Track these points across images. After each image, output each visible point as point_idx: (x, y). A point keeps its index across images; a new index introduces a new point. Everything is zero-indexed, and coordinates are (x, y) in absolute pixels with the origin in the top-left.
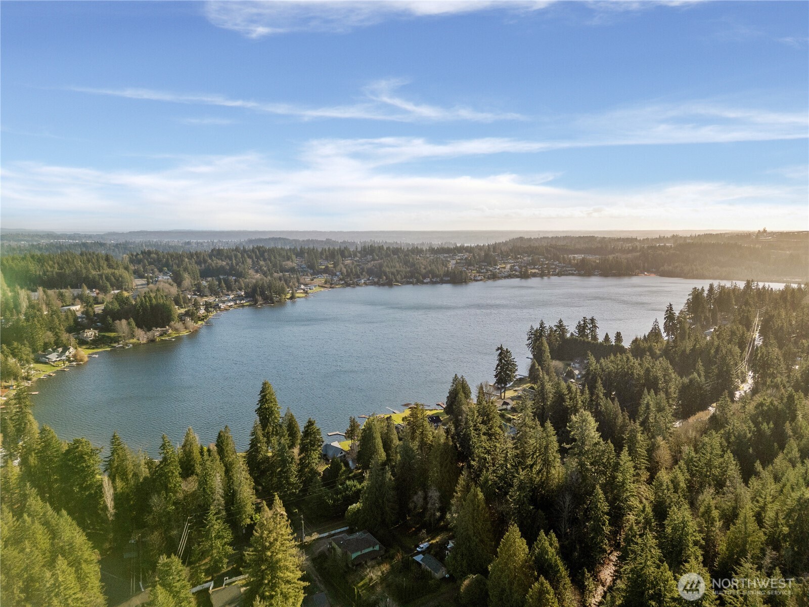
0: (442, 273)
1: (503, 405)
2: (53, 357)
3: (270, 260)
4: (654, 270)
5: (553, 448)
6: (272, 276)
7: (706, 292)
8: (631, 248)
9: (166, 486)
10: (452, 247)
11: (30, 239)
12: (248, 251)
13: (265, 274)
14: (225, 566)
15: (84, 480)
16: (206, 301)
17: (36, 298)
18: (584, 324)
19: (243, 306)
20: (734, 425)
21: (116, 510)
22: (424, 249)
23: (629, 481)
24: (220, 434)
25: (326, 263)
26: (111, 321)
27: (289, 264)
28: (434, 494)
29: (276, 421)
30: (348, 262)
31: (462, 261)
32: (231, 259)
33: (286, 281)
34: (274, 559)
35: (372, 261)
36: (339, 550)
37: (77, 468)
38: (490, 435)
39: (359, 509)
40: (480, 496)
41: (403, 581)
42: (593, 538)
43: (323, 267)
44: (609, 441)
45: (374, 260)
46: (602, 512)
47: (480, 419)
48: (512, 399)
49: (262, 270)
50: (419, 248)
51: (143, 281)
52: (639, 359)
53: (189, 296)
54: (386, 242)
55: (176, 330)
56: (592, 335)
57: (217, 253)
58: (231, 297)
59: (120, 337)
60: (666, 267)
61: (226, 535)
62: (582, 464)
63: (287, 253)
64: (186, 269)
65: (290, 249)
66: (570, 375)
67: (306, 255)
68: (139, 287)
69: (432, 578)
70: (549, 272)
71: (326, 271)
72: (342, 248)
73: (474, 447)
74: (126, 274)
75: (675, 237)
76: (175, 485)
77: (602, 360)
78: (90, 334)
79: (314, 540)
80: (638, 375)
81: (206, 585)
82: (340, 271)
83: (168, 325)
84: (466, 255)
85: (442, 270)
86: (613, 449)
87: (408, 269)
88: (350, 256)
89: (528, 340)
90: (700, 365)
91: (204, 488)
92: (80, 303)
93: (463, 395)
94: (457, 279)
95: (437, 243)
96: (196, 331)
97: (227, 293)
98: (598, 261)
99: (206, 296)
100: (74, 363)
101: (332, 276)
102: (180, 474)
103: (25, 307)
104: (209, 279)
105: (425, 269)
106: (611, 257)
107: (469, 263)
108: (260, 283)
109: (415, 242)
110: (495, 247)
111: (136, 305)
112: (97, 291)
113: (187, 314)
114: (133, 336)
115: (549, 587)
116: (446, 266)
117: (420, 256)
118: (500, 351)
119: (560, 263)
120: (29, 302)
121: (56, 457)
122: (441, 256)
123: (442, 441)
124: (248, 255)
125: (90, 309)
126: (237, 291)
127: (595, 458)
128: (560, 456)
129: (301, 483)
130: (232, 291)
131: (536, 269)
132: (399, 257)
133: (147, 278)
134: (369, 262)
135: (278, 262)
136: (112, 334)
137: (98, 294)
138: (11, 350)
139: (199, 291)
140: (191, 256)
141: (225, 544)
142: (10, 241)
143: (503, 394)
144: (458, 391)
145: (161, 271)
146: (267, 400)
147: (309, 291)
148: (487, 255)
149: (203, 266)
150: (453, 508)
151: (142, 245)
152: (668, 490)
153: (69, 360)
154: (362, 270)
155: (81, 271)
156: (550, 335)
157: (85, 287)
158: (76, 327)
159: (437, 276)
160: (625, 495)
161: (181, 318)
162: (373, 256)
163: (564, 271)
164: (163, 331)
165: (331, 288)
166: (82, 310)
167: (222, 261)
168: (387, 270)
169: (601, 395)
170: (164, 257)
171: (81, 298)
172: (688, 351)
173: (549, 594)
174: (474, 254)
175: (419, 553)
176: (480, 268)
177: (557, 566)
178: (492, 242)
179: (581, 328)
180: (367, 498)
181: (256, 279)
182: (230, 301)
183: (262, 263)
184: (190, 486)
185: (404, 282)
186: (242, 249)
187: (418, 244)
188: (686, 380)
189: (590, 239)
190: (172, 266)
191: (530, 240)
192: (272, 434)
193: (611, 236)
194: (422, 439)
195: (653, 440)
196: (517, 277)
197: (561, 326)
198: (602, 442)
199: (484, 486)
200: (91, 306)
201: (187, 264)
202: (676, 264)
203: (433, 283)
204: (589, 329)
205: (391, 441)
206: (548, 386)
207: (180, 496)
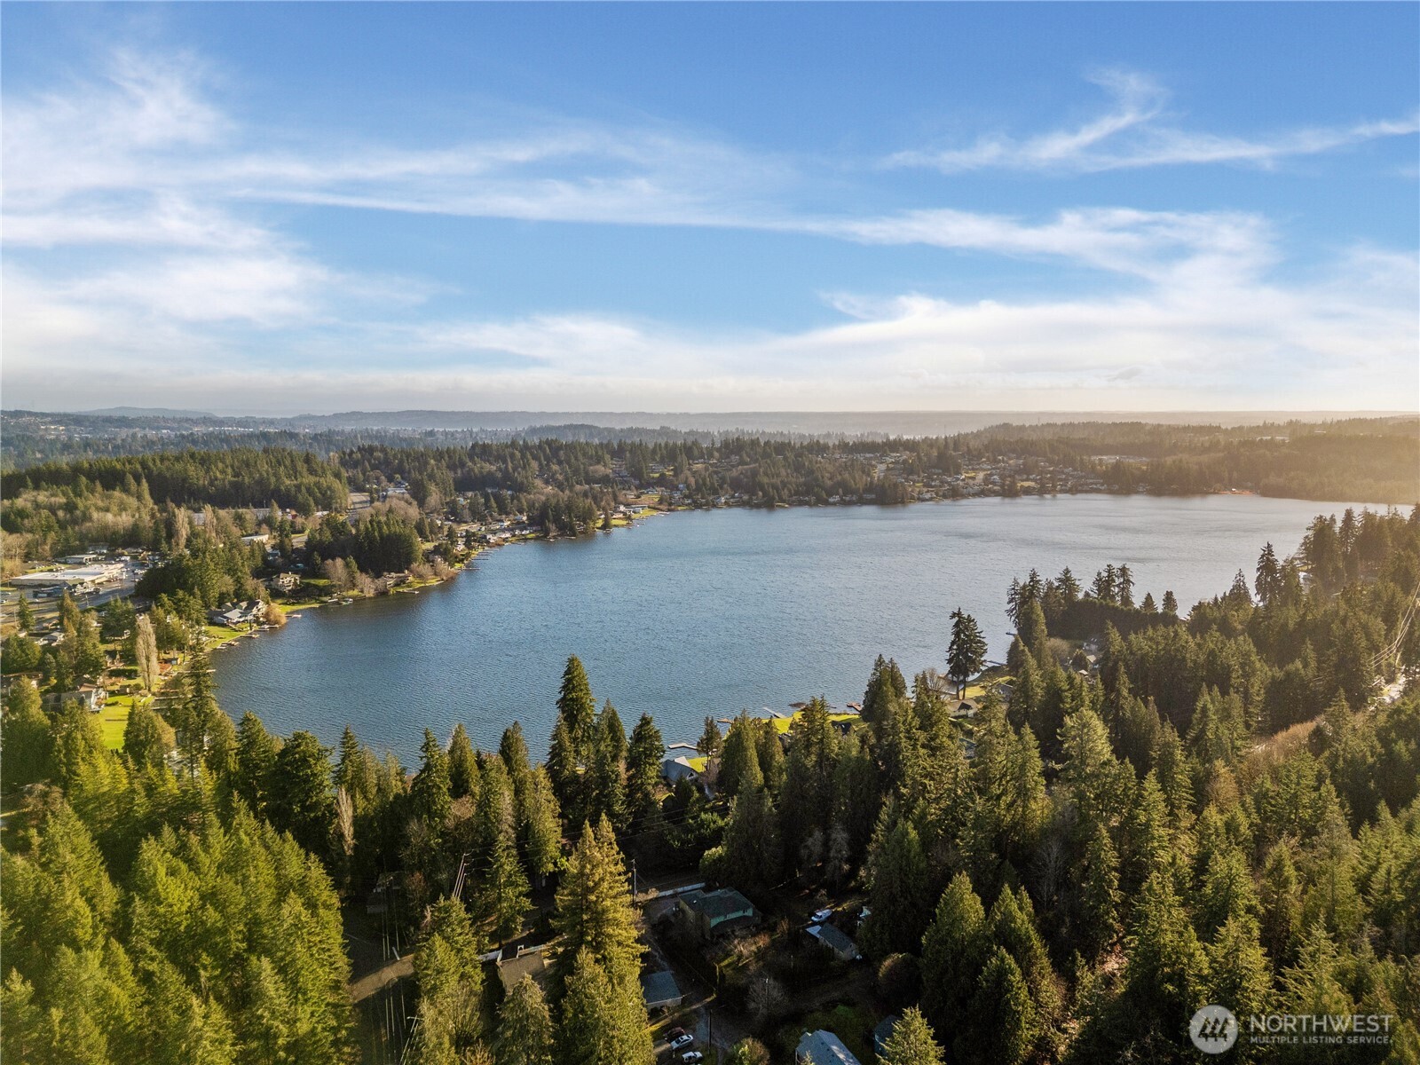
0: (861, 486)
1: (960, 708)
2: (234, 615)
3: (568, 463)
4: (1249, 484)
5: (1034, 769)
6: (571, 491)
7: (1339, 524)
8: (1207, 445)
9: (430, 808)
10: (879, 440)
11: (176, 425)
12: (534, 447)
13: (560, 486)
14: (519, 928)
15: (308, 796)
16: (467, 531)
17: (201, 523)
18: (1109, 576)
19: (526, 539)
20: (1346, 743)
21: (357, 840)
22: (831, 444)
23: (1157, 823)
24: (505, 733)
25: (661, 469)
26: (319, 561)
27: (600, 470)
28: (840, 836)
29: (588, 720)
30: (699, 466)
31: (898, 466)
32: (505, 462)
33: (595, 498)
34: (600, 908)
35: (739, 464)
36: (690, 913)
37: (299, 777)
38: (934, 749)
39: (720, 855)
40: (913, 835)
41: (790, 960)
42: (1093, 908)
43: (657, 475)
44: (1127, 760)
45: (742, 463)
46: (1108, 866)
47: (917, 722)
48: (977, 700)
49: (555, 480)
50: (822, 442)
51: (363, 497)
52: (1198, 636)
53: (439, 522)
54: (764, 433)
55: (420, 576)
56: (1122, 596)
57: (481, 451)
58: (507, 523)
59: (334, 586)
60: (1273, 479)
61: (520, 882)
62: (1081, 796)
63: (596, 453)
64: (431, 477)
65: (601, 444)
66: (1080, 663)
67: (628, 455)
68: (357, 506)
69: (833, 959)
70: (1054, 486)
71: (662, 481)
72: (689, 443)
73: (905, 765)
74: (337, 485)
75: (1293, 425)
76: (442, 806)
77: (1132, 637)
78: (288, 580)
79: (651, 900)
80: (1195, 662)
81: (491, 955)
82: (686, 482)
83: (407, 569)
84: (905, 455)
85: (860, 481)
86: (1134, 772)
87: (802, 480)
88: (702, 457)
89: (1009, 603)
90: (1309, 649)
91: (486, 813)
92: (268, 531)
93: (892, 689)
94: (886, 497)
95: (853, 434)
96: (452, 578)
97: (499, 518)
98: (1145, 468)
99: (466, 522)
100: (266, 626)
101: (672, 490)
102: (448, 789)
103: (185, 536)
104: (470, 494)
105: (830, 479)
106: (1169, 460)
107: (909, 470)
108: (554, 501)
109: (815, 431)
110: (957, 442)
111: (357, 535)
112: (294, 513)
113: (436, 550)
114: (354, 586)
115: (1014, 965)
116: (868, 475)
117: (823, 457)
118: (957, 619)
119: (1075, 470)
120: (191, 528)
121: (264, 761)
122: (860, 457)
123: (854, 753)
124: (532, 454)
125: (287, 541)
126: (515, 515)
127: (1103, 787)
128: (1045, 782)
129: (630, 814)
130: (507, 514)
131: (1032, 480)
132: (786, 459)
133: (370, 491)
134: (733, 466)
135: (582, 466)
136: (322, 582)
137: (294, 517)
138: (175, 604)
139: (454, 514)
140: (439, 455)
141: (520, 894)
142: (144, 429)
143: (961, 693)
144: (884, 683)
145: (390, 479)
146: (574, 687)
147: (634, 516)
148: (941, 456)
149: (459, 471)
150: (871, 859)
151: (356, 437)
152: (1218, 836)
153: (257, 621)
154: (723, 481)
155: (268, 479)
156: (1046, 595)
157: (275, 505)
158: (267, 570)
159: (852, 492)
160: (1150, 844)
161: (428, 557)
162: (741, 456)
163: (1081, 485)
164: (399, 577)
165: (669, 510)
166: (273, 542)
167: (491, 464)
168: (765, 480)
169: (1125, 692)
170: (395, 457)
171: (269, 522)
172: (1291, 625)
173: (1013, 974)
174: (918, 454)
175: (814, 924)
176: (930, 478)
177: (1029, 938)
178: (952, 432)
179: (1104, 584)
180: (733, 839)
181: (547, 495)
182: (504, 530)
183: (555, 467)
184: (462, 809)
185: (793, 502)
186: (521, 443)
187: (819, 436)
188: (1279, 674)
189: (1134, 427)
190: (409, 472)
191: (1022, 428)
192: (582, 741)
193: (1172, 422)
194: (822, 750)
195: (1207, 765)
196: (996, 494)
197: (1068, 579)
198: (1115, 762)
199: (920, 823)
200: (287, 536)
201: (433, 470)
202: (1292, 474)
203: (844, 503)
204: (1118, 586)
205: (772, 757)
206: (1036, 677)
207: (450, 823)
